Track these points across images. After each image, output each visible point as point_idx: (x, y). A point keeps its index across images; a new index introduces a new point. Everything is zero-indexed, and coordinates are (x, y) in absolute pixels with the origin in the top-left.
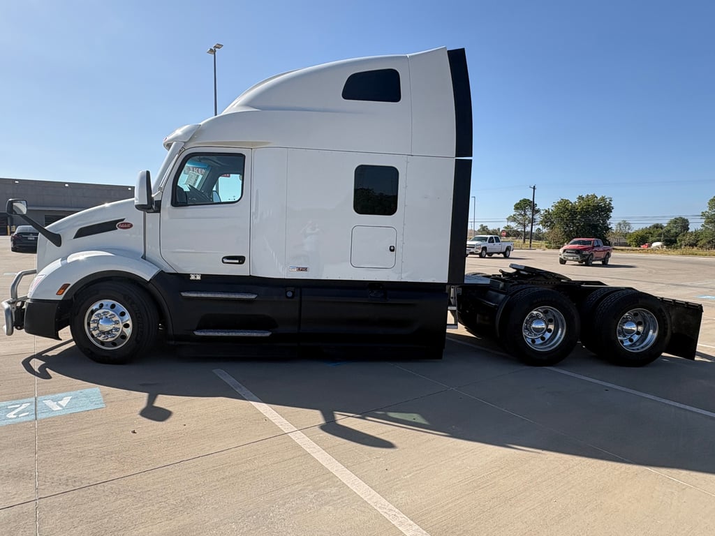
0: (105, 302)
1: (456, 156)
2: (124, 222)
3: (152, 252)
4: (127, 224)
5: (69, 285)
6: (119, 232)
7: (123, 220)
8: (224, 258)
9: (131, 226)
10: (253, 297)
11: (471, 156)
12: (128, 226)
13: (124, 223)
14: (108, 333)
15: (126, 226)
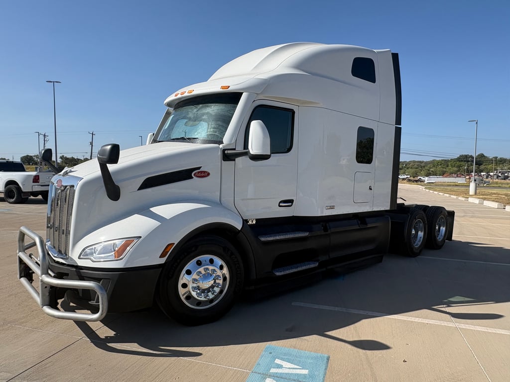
0: (202, 258)
1: (396, 125)
2: (201, 170)
3: (227, 199)
4: (204, 172)
5: (174, 244)
6: (195, 181)
7: (199, 168)
8: (281, 202)
9: (209, 174)
10: (306, 234)
11: (400, 125)
12: (205, 174)
13: (202, 172)
14: (208, 290)
15: (203, 175)
